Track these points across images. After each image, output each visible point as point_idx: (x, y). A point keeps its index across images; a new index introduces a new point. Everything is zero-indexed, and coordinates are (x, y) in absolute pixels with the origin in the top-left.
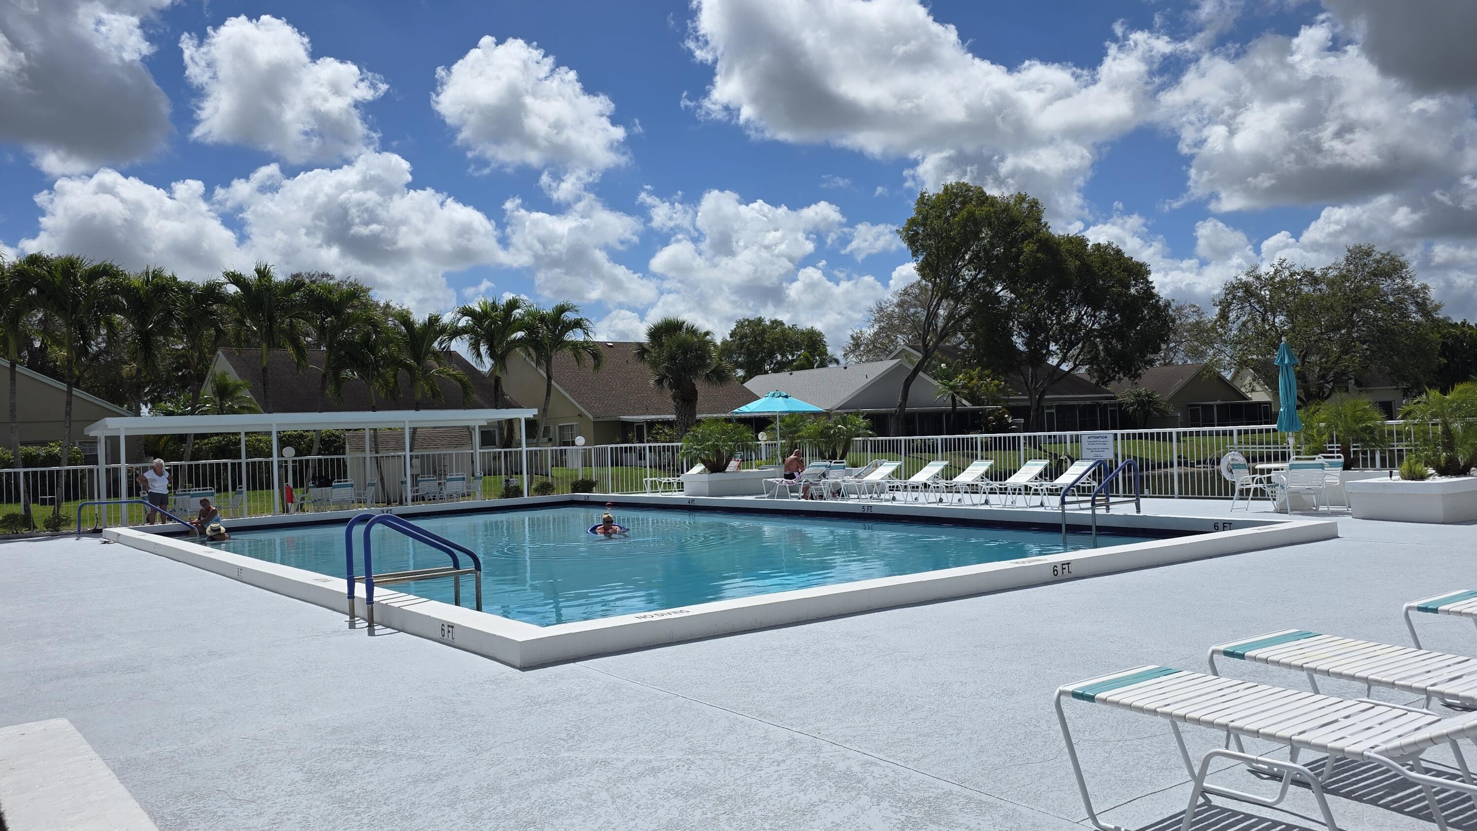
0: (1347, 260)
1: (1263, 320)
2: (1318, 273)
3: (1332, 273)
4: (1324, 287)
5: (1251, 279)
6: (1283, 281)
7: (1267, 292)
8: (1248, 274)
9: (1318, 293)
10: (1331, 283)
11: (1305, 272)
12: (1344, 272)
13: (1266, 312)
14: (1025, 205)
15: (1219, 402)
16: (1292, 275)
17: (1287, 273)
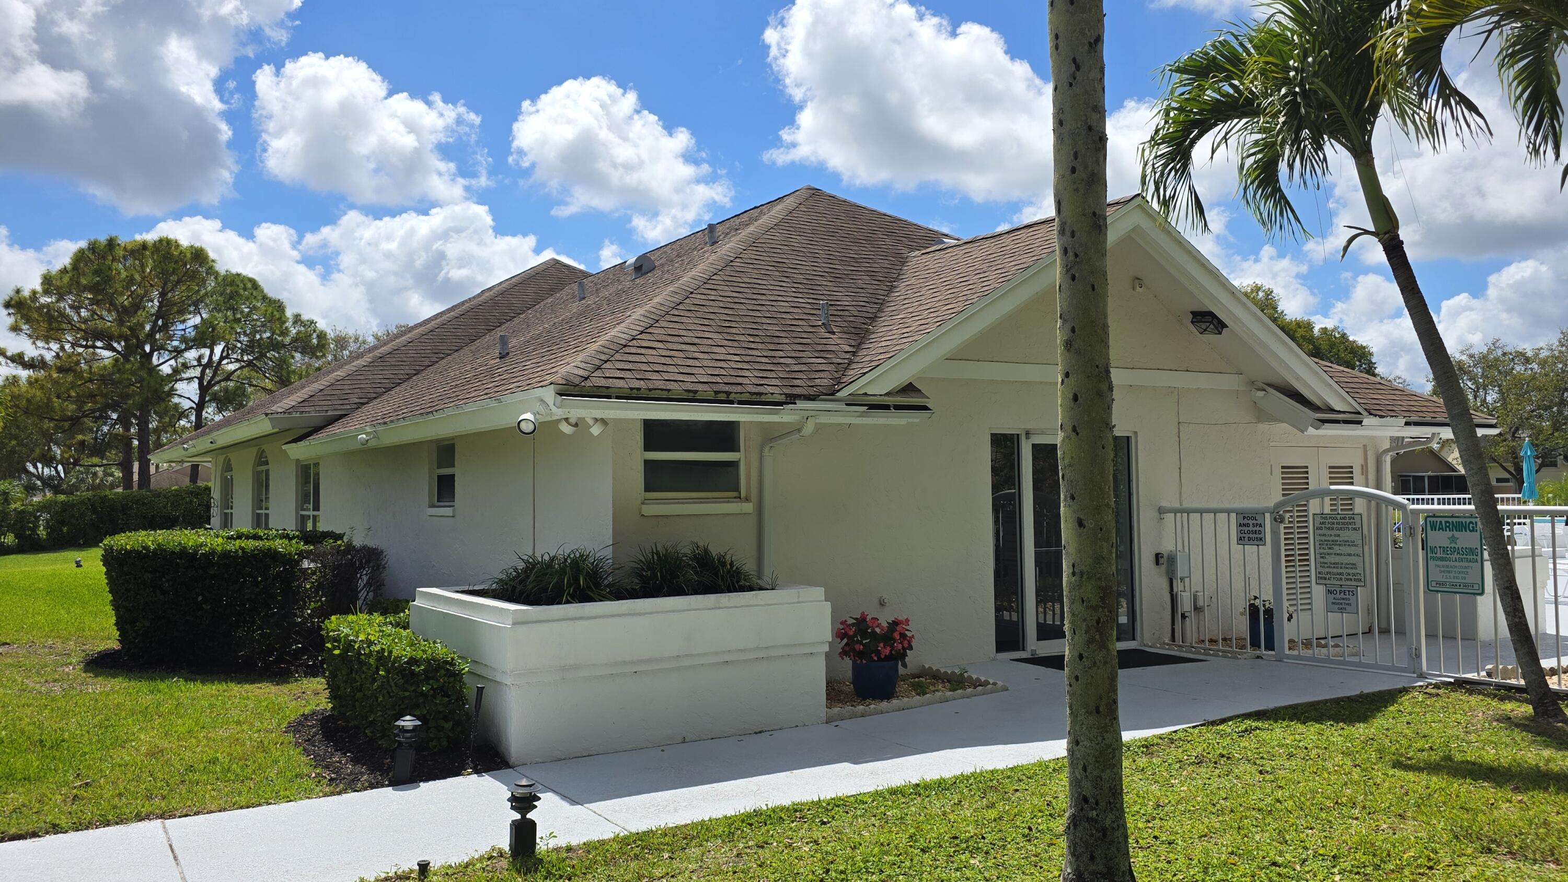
0: (1560, 342)
1: (1475, 397)
2: (1530, 354)
3: (1544, 354)
4: (1536, 367)
5: (1464, 358)
6: (1497, 359)
7: (1479, 370)
8: (1462, 352)
9: (1530, 372)
10: (1543, 363)
11: (1516, 352)
12: (1556, 353)
13: (1478, 389)
14: (1261, 294)
15: (1430, 473)
16: (1504, 354)
17: (1500, 353)
